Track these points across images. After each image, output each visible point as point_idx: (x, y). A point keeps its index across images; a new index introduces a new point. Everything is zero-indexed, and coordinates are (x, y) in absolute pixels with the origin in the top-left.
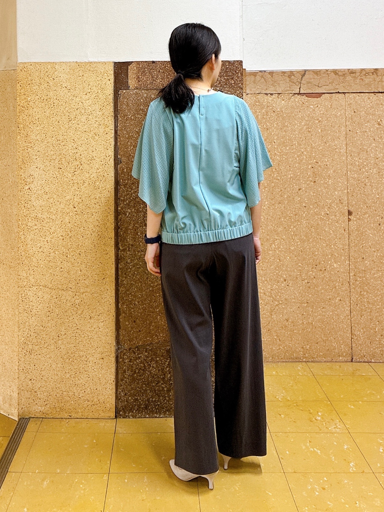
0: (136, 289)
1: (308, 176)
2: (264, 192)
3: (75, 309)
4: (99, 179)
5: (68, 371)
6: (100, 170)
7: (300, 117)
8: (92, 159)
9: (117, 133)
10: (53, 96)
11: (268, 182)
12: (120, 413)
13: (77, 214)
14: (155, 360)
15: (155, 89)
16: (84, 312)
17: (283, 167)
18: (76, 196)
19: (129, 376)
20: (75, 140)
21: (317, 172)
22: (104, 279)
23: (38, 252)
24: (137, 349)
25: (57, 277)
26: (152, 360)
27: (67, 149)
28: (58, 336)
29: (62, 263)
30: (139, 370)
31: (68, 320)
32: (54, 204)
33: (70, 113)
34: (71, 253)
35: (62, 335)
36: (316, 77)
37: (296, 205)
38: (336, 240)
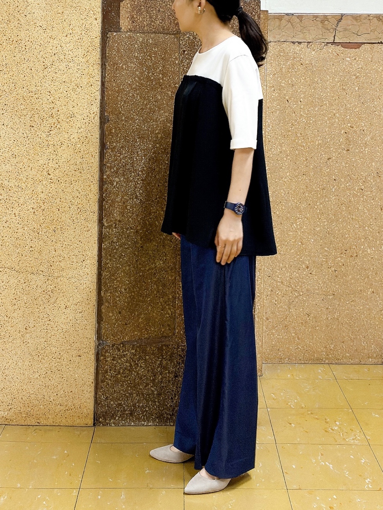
0: (123, 274)
1: (339, 143)
2: (286, 161)
3: (47, 297)
4: (81, 141)
5: (37, 370)
6: (82, 130)
7: (333, 71)
8: (73, 115)
9: (104, 85)
10: (25, 37)
11: (291, 149)
12: (99, 420)
13: (52, 183)
14: (144, 358)
15: (154, 32)
16: (58, 300)
17: (310, 132)
18: (51, 160)
19: (111, 377)
20: (51, 93)
21: (351, 139)
22: (84, 261)
23: (3, 227)
24: (122, 346)
25: (26, 258)
26: (140, 358)
27: (41, 103)
28: (26, 329)
29: (32, 241)
30: (124, 371)
31: (39, 310)
32: (24, 169)
33: (46, 58)
34: (44, 229)
35: (31, 328)
36: (355, 23)
37: (324, 178)
38: (371, 221)
